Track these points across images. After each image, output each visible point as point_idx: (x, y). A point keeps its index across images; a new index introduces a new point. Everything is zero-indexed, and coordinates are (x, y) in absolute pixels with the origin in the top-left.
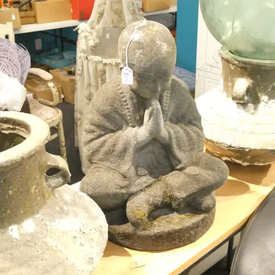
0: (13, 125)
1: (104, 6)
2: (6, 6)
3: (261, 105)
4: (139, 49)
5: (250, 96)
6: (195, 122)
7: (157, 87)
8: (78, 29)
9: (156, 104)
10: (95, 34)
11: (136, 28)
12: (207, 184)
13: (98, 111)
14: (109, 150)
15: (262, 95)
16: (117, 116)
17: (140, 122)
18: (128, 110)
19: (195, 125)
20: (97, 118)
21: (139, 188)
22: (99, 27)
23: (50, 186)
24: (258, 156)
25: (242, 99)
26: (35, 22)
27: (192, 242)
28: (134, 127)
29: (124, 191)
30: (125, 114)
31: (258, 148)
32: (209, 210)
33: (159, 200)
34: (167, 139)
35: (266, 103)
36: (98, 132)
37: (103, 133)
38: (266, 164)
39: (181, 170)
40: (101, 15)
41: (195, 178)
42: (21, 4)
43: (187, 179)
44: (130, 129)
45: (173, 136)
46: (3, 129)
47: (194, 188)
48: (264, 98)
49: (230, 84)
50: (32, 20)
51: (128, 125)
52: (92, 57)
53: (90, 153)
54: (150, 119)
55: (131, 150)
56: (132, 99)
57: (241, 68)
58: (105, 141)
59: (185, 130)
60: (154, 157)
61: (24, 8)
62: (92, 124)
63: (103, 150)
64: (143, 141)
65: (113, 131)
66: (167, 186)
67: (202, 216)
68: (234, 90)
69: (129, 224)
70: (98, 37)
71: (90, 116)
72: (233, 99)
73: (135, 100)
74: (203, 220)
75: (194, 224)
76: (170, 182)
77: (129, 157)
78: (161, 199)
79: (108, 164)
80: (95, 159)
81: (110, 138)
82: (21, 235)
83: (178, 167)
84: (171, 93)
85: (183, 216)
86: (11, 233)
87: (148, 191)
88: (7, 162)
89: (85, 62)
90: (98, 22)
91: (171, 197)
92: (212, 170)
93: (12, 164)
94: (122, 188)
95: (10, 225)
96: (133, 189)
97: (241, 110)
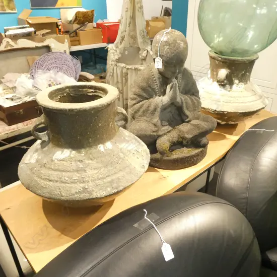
0: (94, 90)
1: (125, 33)
2: (60, 34)
3: (234, 86)
4: (167, 45)
5: (228, 80)
6: (196, 94)
7: (176, 70)
8: (108, 48)
9: (174, 81)
10: (118, 51)
11: (165, 33)
12: (204, 130)
13: (138, 86)
14: (146, 110)
15: (235, 79)
16: (150, 90)
17: (164, 93)
18: (157, 86)
19: (196, 96)
20: (138, 91)
21: (163, 132)
22: (121, 47)
23: (117, 125)
24: (231, 117)
25: (223, 82)
26: (79, 44)
27: (195, 165)
28: (160, 96)
29: (155, 134)
30: (155, 88)
31: (232, 111)
32: (205, 146)
33: (175, 139)
34: (180, 103)
35: (238, 84)
36: (139, 99)
37: (141, 100)
38: (236, 123)
39: (188, 122)
40: (123, 39)
41: (197, 126)
42: (70, 33)
43: (192, 127)
44: (157, 97)
45: (184, 101)
46: (88, 93)
47: (196, 132)
48: (236, 81)
49: (215, 73)
50: (77, 43)
51: (156, 95)
52: (120, 64)
53: (133, 112)
54: (171, 90)
55: (159, 110)
56: (159, 78)
57: (223, 62)
58: (143, 105)
59: (190, 98)
60: (171, 115)
61: (72, 35)
62: (134, 94)
63: (142, 110)
64: (166, 104)
65: (147, 99)
66: (180, 131)
67: (201, 149)
68: (218, 76)
69: (158, 153)
70: (120, 53)
71: (134, 90)
72: (218, 82)
73: (161, 80)
74: (201, 152)
75: (196, 153)
76: (182, 129)
77: (157, 114)
78: (177, 139)
79: (145, 118)
80: (137, 115)
81: (146, 103)
82: (105, 150)
83: (187, 120)
84: (183, 76)
85: (190, 149)
86: (100, 149)
87: (169, 135)
88: (100, 105)
89: (115, 68)
90: (121, 43)
91: (183, 138)
92: (207, 121)
93: (103, 107)
94: (154, 132)
95: (99, 144)
96: (160, 133)
97: (222, 89)
